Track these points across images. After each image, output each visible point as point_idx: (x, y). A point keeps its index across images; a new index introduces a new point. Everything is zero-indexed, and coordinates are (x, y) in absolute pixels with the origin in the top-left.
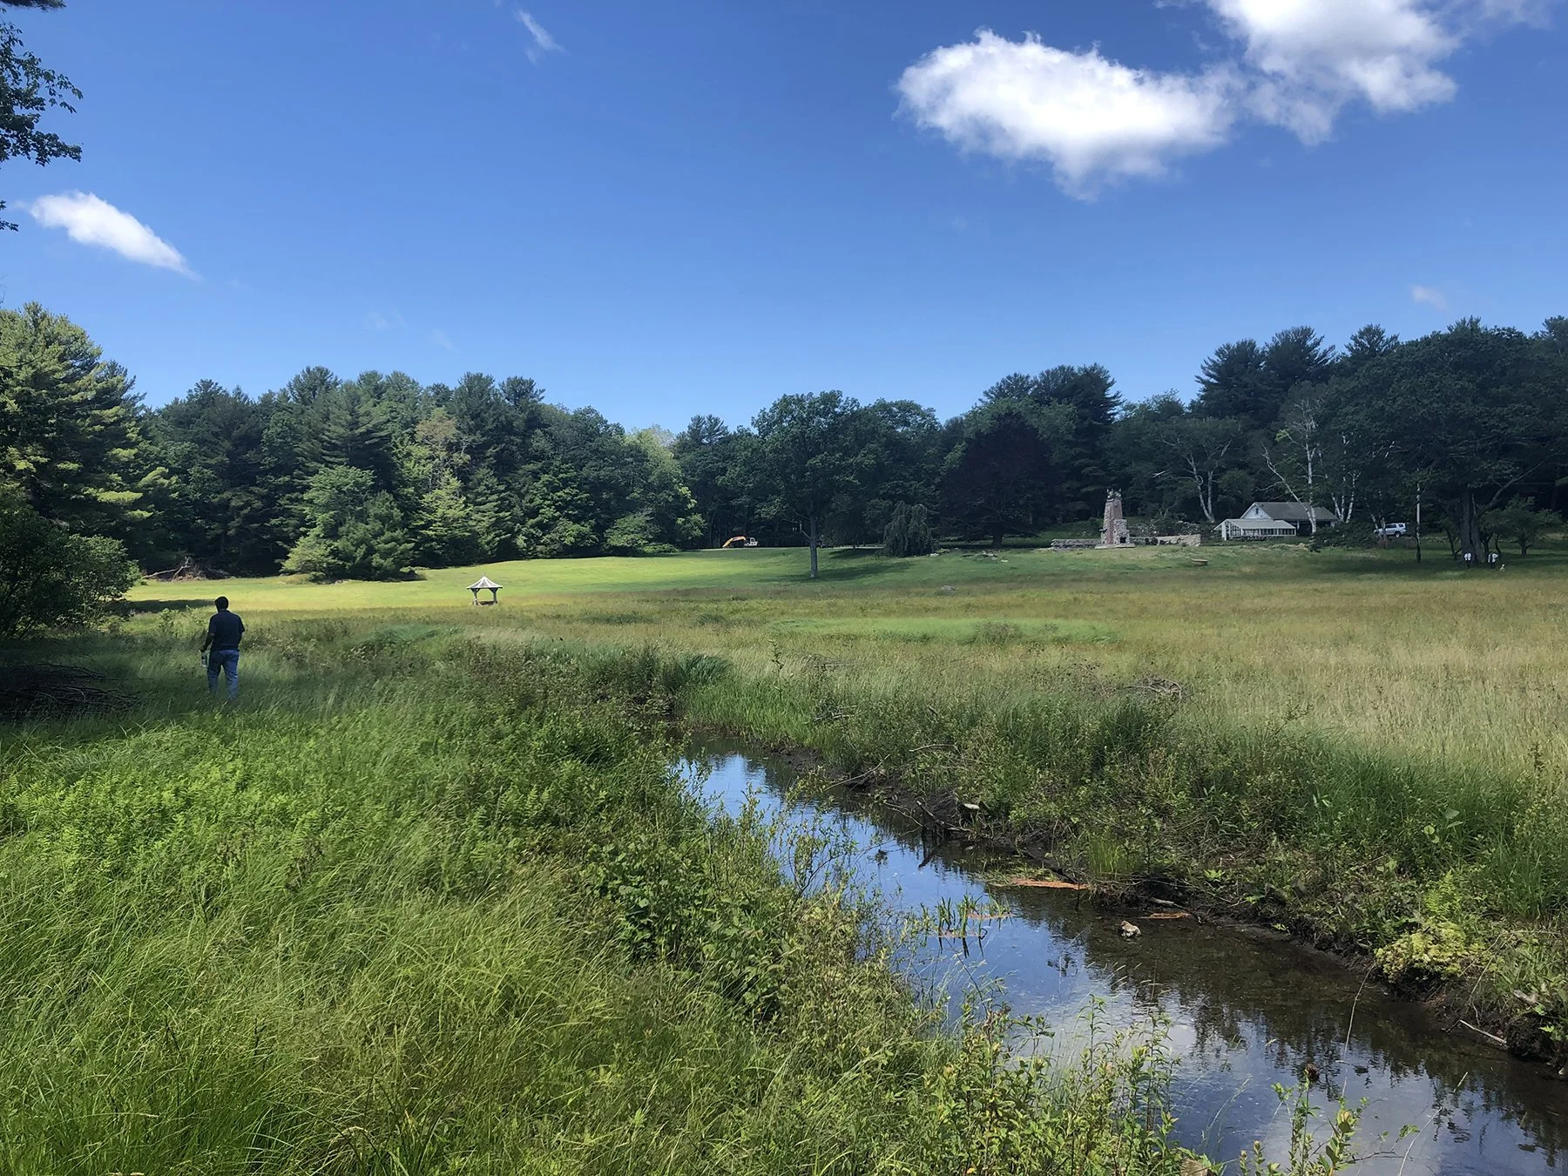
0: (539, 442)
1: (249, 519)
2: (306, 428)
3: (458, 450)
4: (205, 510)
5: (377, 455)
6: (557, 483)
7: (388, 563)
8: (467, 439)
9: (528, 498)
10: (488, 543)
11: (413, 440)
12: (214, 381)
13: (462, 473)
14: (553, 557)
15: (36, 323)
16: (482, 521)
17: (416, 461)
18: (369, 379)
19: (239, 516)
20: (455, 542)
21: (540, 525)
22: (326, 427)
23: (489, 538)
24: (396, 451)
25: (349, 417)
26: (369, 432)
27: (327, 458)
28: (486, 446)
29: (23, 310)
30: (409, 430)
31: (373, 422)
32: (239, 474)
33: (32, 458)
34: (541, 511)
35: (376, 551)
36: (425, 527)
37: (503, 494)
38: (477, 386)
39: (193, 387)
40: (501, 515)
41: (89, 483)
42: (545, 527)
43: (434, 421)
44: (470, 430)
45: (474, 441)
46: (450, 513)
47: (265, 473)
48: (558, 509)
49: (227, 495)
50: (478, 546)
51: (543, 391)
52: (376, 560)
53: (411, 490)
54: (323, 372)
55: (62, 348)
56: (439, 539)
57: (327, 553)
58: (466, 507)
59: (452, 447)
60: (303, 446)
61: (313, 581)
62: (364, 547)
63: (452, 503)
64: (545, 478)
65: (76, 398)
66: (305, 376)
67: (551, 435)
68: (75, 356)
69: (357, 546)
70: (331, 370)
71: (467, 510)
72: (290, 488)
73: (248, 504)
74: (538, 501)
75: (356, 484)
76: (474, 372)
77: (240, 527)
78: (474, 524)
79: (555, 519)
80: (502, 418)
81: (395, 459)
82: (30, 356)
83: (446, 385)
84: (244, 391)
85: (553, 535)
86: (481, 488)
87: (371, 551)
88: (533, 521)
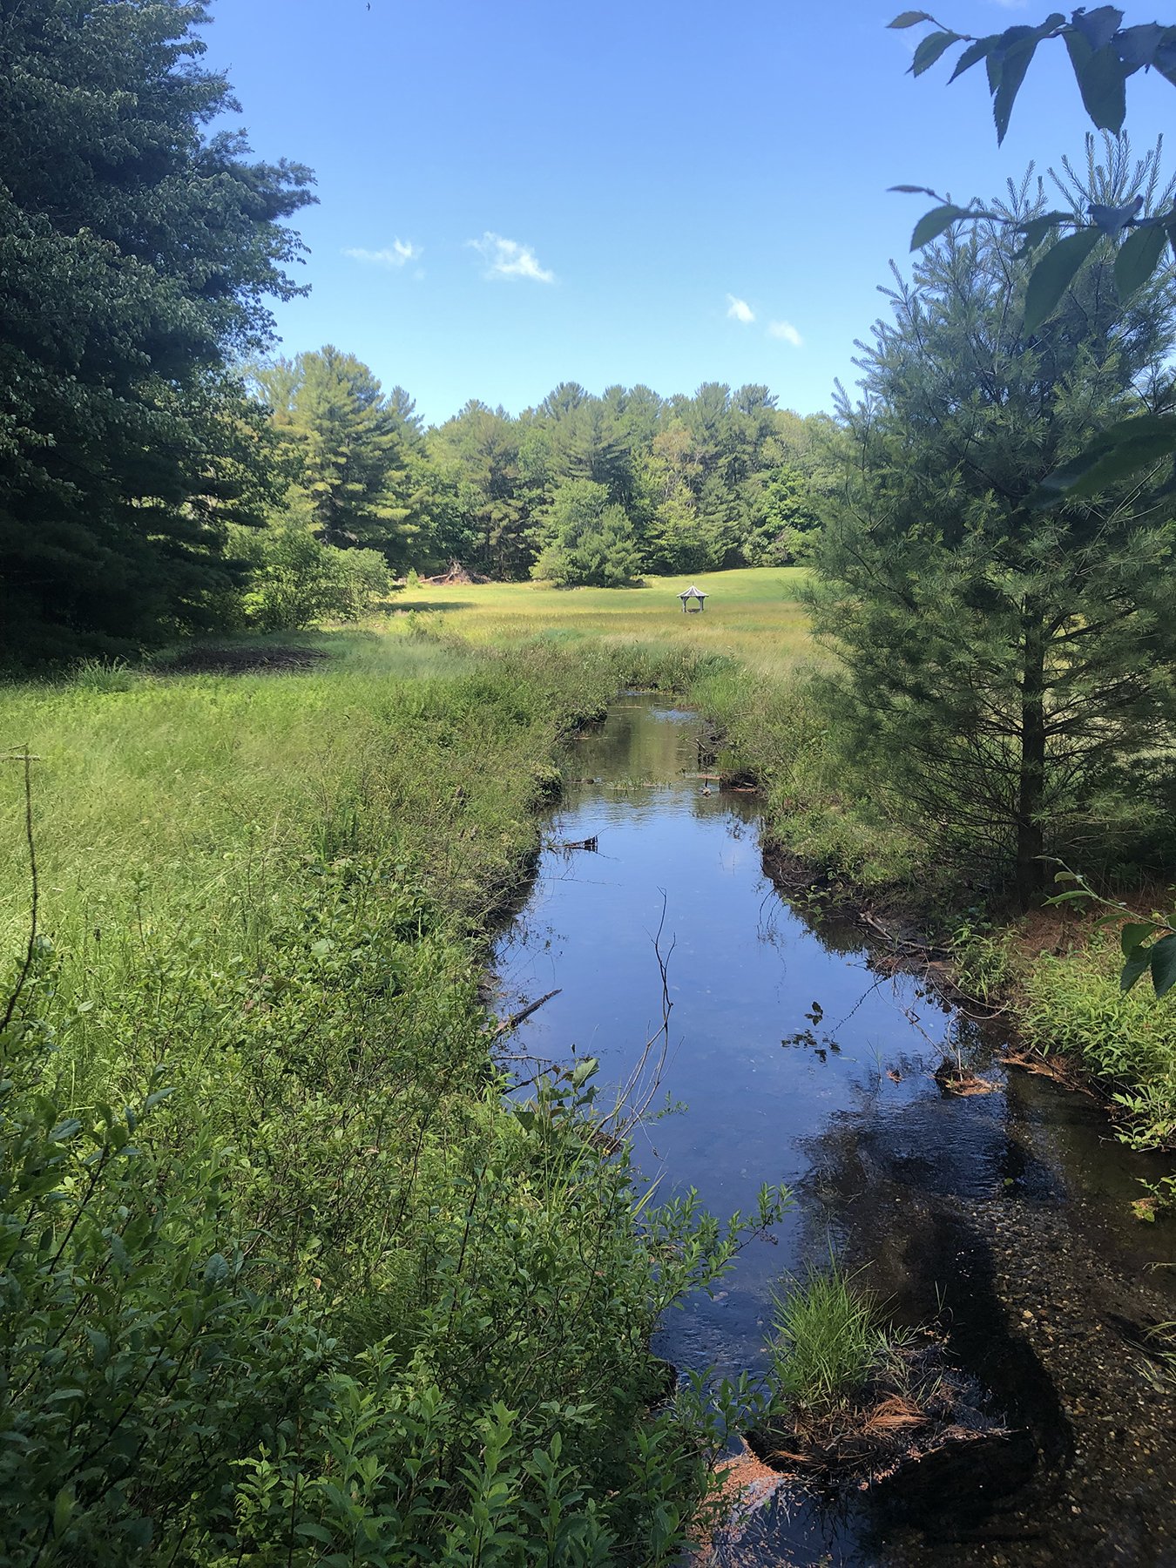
0: (769, 451)
1: (507, 529)
2: (555, 444)
3: (692, 460)
4: (471, 522)
5: (618, 468)
6: (784, 491)
7: (618, 572)
8: (701, 450)
9: (755, 507)
10: (716, 552)
11: (651, 453)
12: (481, 401)
13: (696, 485)
14: (777, 566)
15: (331, 364)
16: (710, 531)
17: (651, 473)
18: (614, 392)
19: (499, 525)
20: (685, 551)
21: (766, 534)
22: (572, 442)
23: (717, 547)
24: (634, 463)
25: (593, 433)
26: (610, 446)
27: (574, 472)
28: (718, 456)
29: (321, 353)
30: (647, 443)
31: (614, 437)
32: (499, 488)
33: (329, 481)
34: (768, 520)
35: (609, 561)
36: (658, 537)
37: (732, 504)
38: (712, 394)
39: (463, 407)
40: (729, 524)
41: (370, 502)
42: (770, 536)
43: (671, 433)
44: (705, 440)
45: (707, 451)
46: (682, 523)
47: (520, 487)
48: (786, 517)
49: (489, 507)
50: (706, 555)
51: (777, 397)
52: (609, 569)
53: (647, 501)
54: (574, 388)
55: (350, 385)
56: (671, 548)
57: (567, 562)
58: (696, 517)
59: (687, 458)
60: (552, 462)
61: (556, 587)
62: (598, 556)
63: (684, 513)
64: (773, 486)
65: (360, 428)
66: (559, 392)
67: (782, 443)
68: (360, 390)
69: (593, 555)
70: (582, 385)
71: (697, 520)
72: (543, 501)
73: (506, 516)
74: (766, 510)
75: (594, 497)
76: (710, 381)
77: (501, 537)
78: (703, 533)
79: (781, 528)
80: (736, 428)
81: (633, 471)
82: (326, 393)
83: (686, 395)
84: (506, 410)
85: (780, 545)
86: (712, 499)
87: (604, 560)
88: (759, 530)
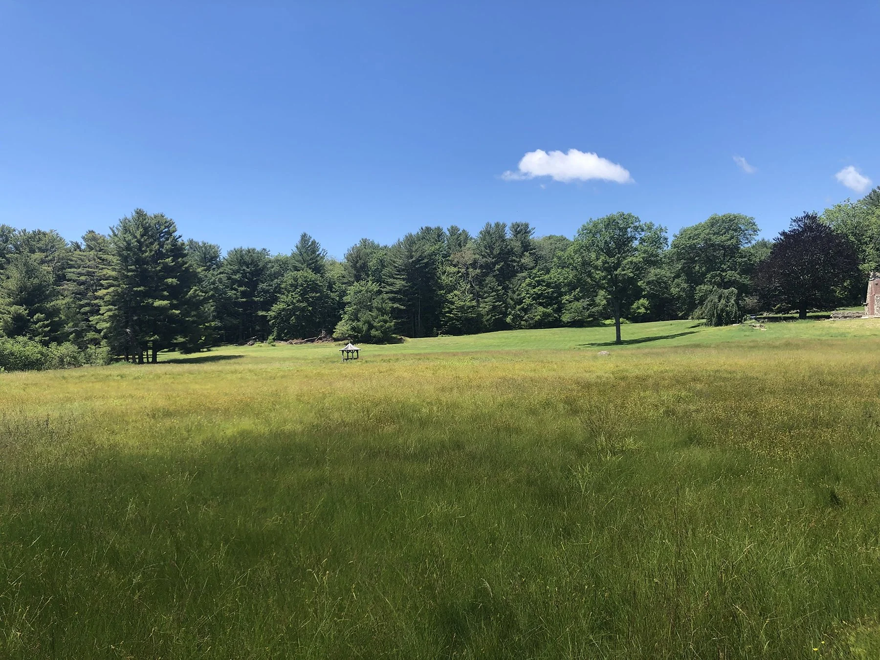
0: (526, 260)
2: (388, 260)
3: (475, 267)
6: (534, 283)
7: (378, 334)
8: (481, 261)
9: (517, 293)
10: (487, 321)
11: (449, 263)
13: (479, 282)
14: (531, 328)
17: (446, 276)
21: (523, 309)
23: (489, 317)
24: (437, 270)
26: (418, 260)
27: (398, 276)
30: (446, 258)
34: (524, 301)
35: (374, 327)
36: (449, 312)
37: (500, 292)
38: (494, 229)
40: (497, 304)
42: (526, 310)
45: (486, 262)
46: (464, 304)
50: (482, 322)
52: (373, 332)
53: (443, 291)
56: (458, 319)
57: (349, 328)
59: (471, 266)
62: (367, 325)
63: (463, 298)
64: (527, 281)
67: (535, 255)
69: (364, 325)
71: (476, 302)
78: (480, 309)
79: (532, 305)
80: (509, 247)
81: (436, 274)
85: (530, 315)
86: (487, 289)
87: (371, 327)
88: (518, 307)
